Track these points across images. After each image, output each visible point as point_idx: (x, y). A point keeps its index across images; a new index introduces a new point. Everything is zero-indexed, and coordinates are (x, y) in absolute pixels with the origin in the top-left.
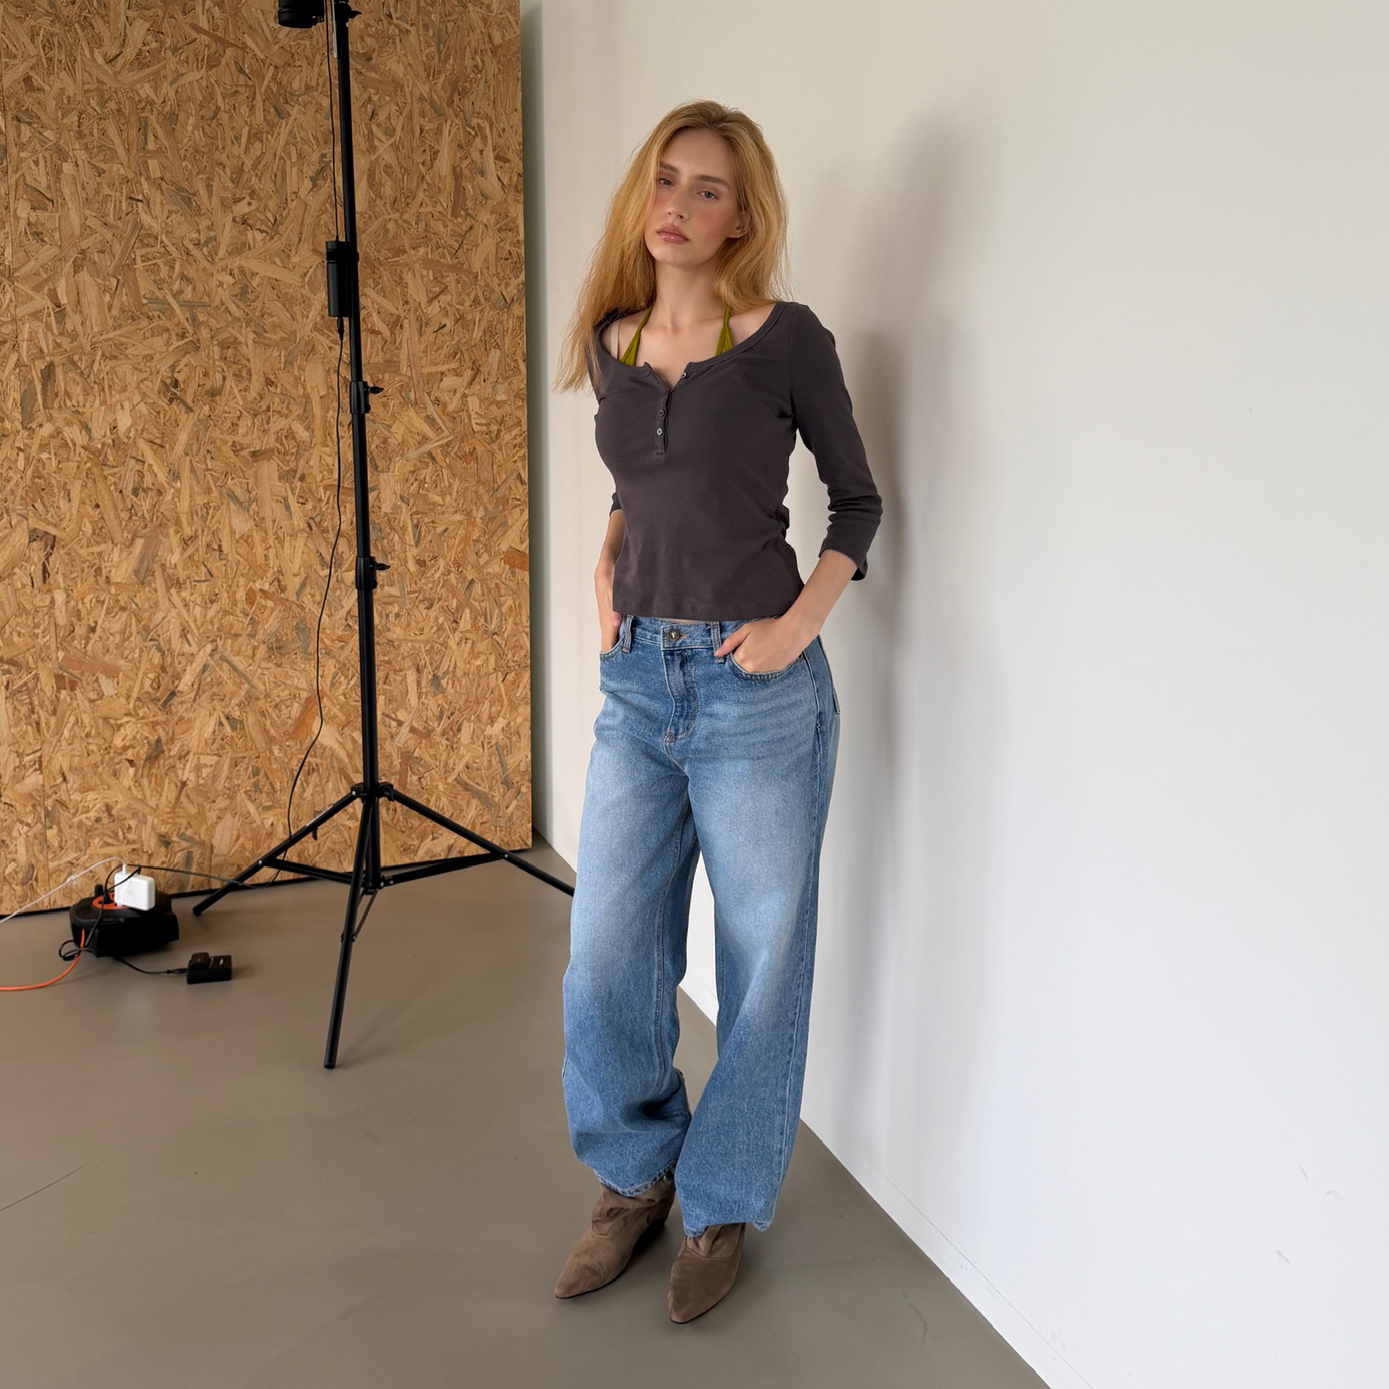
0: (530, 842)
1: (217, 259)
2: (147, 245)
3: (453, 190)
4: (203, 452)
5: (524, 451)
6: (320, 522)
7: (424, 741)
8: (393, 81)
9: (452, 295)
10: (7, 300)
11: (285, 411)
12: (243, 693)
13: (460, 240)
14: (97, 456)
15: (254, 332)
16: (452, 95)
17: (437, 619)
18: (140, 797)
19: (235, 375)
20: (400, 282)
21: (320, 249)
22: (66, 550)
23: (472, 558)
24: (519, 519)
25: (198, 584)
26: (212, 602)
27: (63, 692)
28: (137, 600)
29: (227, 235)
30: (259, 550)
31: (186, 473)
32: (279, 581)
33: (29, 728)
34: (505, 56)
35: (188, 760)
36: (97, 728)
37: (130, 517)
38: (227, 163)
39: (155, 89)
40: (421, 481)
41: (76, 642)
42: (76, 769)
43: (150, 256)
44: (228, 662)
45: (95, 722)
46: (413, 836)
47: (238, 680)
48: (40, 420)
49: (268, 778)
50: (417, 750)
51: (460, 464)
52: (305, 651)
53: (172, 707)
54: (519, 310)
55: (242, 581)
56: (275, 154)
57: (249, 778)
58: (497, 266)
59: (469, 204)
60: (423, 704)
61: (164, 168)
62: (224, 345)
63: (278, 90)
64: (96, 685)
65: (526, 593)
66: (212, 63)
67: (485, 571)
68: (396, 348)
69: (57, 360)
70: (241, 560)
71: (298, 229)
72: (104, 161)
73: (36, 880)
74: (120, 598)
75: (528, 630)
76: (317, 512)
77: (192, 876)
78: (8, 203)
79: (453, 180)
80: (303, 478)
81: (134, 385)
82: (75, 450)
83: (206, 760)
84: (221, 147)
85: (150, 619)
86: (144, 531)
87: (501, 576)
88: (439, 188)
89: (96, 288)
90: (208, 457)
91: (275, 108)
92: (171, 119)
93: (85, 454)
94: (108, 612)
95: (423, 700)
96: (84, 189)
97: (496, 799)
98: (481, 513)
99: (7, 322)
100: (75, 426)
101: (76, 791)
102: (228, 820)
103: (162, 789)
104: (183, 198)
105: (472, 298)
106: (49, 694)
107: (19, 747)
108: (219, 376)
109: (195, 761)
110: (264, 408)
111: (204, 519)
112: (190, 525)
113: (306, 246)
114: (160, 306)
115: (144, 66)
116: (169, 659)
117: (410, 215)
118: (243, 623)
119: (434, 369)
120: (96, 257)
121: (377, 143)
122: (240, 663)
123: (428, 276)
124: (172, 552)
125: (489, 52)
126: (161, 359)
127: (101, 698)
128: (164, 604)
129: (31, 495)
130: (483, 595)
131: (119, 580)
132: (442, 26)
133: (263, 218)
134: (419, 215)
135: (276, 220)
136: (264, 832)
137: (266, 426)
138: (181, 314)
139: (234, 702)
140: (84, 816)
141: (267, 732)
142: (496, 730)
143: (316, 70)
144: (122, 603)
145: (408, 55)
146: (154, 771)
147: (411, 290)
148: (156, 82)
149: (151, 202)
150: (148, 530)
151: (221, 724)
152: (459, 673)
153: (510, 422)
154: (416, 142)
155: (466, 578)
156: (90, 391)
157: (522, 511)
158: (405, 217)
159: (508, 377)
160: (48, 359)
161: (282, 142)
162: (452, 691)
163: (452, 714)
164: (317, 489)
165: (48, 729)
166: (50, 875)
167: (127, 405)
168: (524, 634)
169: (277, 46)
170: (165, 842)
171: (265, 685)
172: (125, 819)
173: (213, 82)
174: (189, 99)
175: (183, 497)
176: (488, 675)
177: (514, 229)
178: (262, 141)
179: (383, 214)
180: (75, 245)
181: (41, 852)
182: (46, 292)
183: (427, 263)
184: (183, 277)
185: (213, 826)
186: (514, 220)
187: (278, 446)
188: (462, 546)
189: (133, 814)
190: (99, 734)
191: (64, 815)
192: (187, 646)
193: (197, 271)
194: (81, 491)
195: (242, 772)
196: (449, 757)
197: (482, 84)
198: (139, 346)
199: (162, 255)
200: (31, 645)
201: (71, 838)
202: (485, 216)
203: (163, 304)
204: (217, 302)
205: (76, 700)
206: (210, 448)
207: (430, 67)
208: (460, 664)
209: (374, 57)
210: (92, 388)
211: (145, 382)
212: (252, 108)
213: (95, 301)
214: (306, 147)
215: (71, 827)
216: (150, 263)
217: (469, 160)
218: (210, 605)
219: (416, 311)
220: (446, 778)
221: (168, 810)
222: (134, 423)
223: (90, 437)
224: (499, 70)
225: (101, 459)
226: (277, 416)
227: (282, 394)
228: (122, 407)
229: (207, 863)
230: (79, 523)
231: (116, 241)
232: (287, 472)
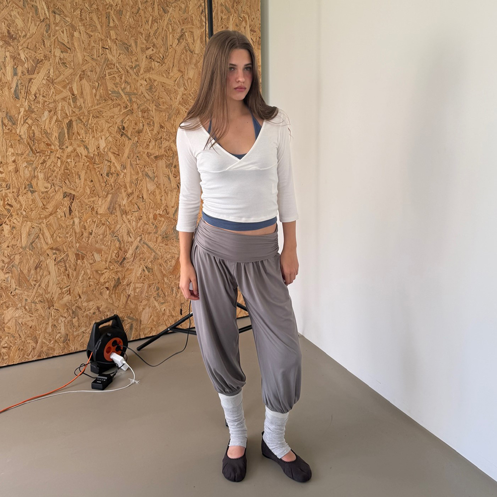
1: (140, 74)
2: (111, 68)
4: (135, 157)
10: (52, 92)
11: (168, 139)
12: (152, 257)
14: (91, 160)
15: (155, 105)
16: (233, 3)
18: (111, 302)
19: (148, 124)
21: (181, 70)
22: (79, 200)
25: (134, 213)
26: (140, 220)
27: (79, 260)
28: (109, 220)
29: (144, 64)
30: (158, 197)
31: (128, 166)
32: (166, 210)
33: (65, 277)
35: (131, 286)
36: (93, 275)
37: (106, 185)
38: (143, 32)
41: (84, 239)
42: (85, 293)
43: (112, 73)
44: (146, 244)
45: (92, 273)
47: (150, 252)
48: (66, 145)
49: (163, 291)
53: (124, 265)
55: (151, 210)
56: (163, 29)
57: (155, 291)
61: (117, 34)
62: (143, 111)
63: (164, 1)
64: (92, 257)
69: (74, 119)
70: (151, 201)
71: (172, 61)
72: (92, 31)
73: (69, 340)
74: (102, 220)
78: (51, 49)
80: (175, 167)
81: (106, 129)
82: (82, 158)
83: (137, 285)
84: (140, 25)
85: (114, 228)
86: (111, 191)
89: (89, 87)
90: (137, 158)
91: (163, 8)
92: (120, 13)
93: (86, 159)
94: (97, 226)
96: (83, 43)
99: (52, 102)
100: (82, 147)
101: (85, 302)
102: (147, 309)
103: (120, 299)
104: (125, 47)
106: (73, 262)
107: (61, 285)
108: (141, 125)
109: (134, 286)
110: (159, 138)
111: (136, 185)
112: (130, 188)
113: (176, 68)
114: (116, 95)
116: (123, 245)
118: (152, 228)
120: (89, 73)
122: (151, 244)
124: (123, 199)
126: (117, 118)
127: (95, 262)
128: (120, 222)
129: (64, 178)
131: (101, 212)
133: (158, 56)
135: (163, 57)
136: (161, 313)
137: (160, 145)
138: (125, 98)
139: (149, 261)
140: (88, 312)
141: (162, 272)
144: (103, 222)
146: (117, 291)
149: (112, 50)
150: (113, 190)
151: (144, 270)
154: (219, 23)
160: (69, 118)
161: (166, 23)
165: (73, 277)
166: (75, 338)
167: (103, 137)
171: (161, 253)
172: (105, 312)
174: (127, 4)
175: (127, 176)
178: (157, 23)
180: (80, 68)
181: (71, 328)
182: (68, 88)
184: (126, 82)
185: (140, 314)
187: (166, 153)
189: (108, 310)
190: (94, 277)
191: (80, 313)
192: (130, 238)
193: (132, 79)
194: (85, 175)
195: (152, 290)
198: (108, 112)
199: (117, 73)
200: (65, 242)
201: (83, 322)
203: (118, 93)
204: (140, 91)
205: (84, 263)
206: (138, 155)
210: (89, 131)
211: (111, 128)
212: (153, 8)
213: (89, 92)
214: (175, 25)
215: (83, 317)
216: (112, 76)
221: (123, 307)
222: (107, 145)
223: (88, 152)
225: (93, 161)
226: (165, 141)
227: (166, 131)
228: (101, 138)
229: (138, 328)
230: (84, 189)
231: (97, 67)
232: (169, 164)
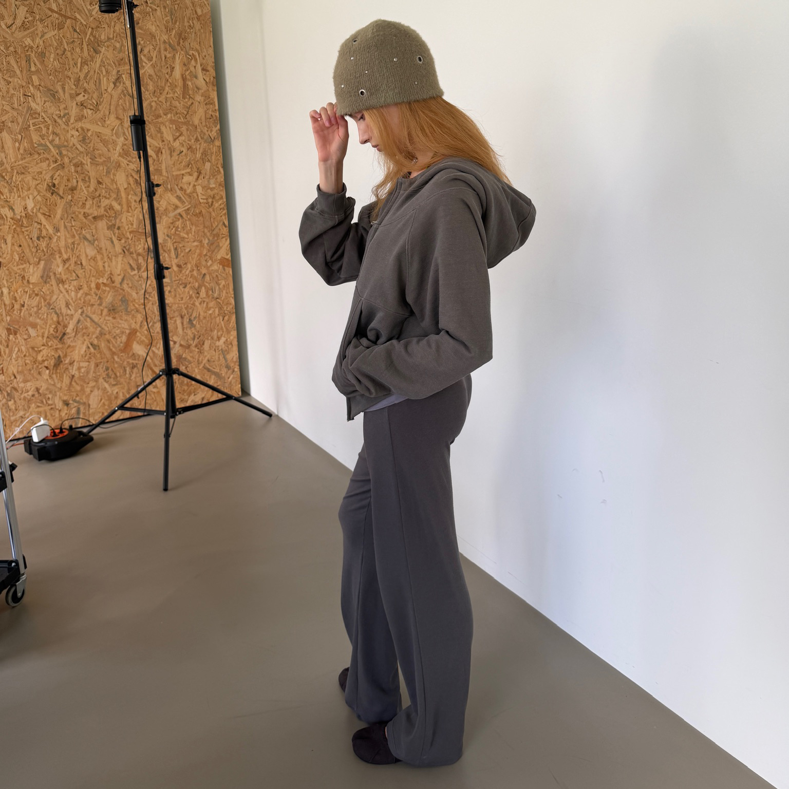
0: (240, 393)
1: (70, 124)
2: (35, 118)
3: (182, 86)
4: (69, 218)
5: (225, 211)
6: (129, 249)
7: (187, 351)
8: (150, 34)
9: (185, 136)
11: (108, 196)
12: (98, 332)
13: (187, 110)
14: (18, 222)
15: (90, 158)
16: (179, 40)
17: (189, 292)
18: (52, 383)
19: (82, 180)
20: (160, 131)
21: (120, 117)
22: (6, 268)
23: (204, 263)
24: (225, 244)
25: (72, 282)
26: (79, 289)
27: (11, 336)
28: (43, 290)
29: (74, 111)
30: (100, 264)
31: (62, 229)
32: (111, 278)
34: (204, 20)
35: (74, 365)
36: (29, 353)
37: (37, 251)
38: (72, 76)
39: (33, 41)
40: (176, 227)
41: (15, 312)
42: (20, 372)
43: (37, 123)
44: (91, 319)
45: (28, 350)
46: (185, 394)
47: (95, 326)
49: (113, 371)
50: (184, 354)
51: (194, 219)
52: (126, 310)
53: (65, 341)
54: (218, 143)
55: (93, 279)
56: (95, 72)
57: (104, 372)
58: (206, 122)
59: (190, 92)
60: (185, 333)
61: (40, 80)
62: (76, 165)
63: (94, 39)
64: (27, 332)
65: (231, 279)
66: (60, 27)
67: (211, 269)
68: (160, 163)
70: (92, 269)
71: (108, 107)
72: (10, 77)
74: (35, 289)
75: (233, 296)
76: (127, 243)
77: (81, 420)
79: (182, 81)
80: (119, 228)
81: (34, 187)
82: (7, 220)
83: (84, 364)
84: (68, 69)
85: (50, 299)
86: (44, 257)
87: (218, 271)
88: (176, 85)
89: (11, 140)
90: (72, 220)
91: (93, 48)
92: (42, 55)
93: (12, 222)
94: (30, 297)
95: (185, 331)
96: (1, 91)
97: (223, 375)
98: (207, 241)
100: (6, 208)
101: (21, 382)
102: (96, 392)
103: (63, 379)
104: (50, 94)
105: (195, 137)
106: (4, 337)
108: (75, 181)
109: (78, 365)
110: (98, 195)
111: (73, 250)
112: (66, 253)
113: (113, 116)
114: (44, 148)
115: (26, 29)
116: (61, 318)
117: (162, 98)
118: (95, 299)
119: (178, 173)
120: (10, 124)
121: (144, 64)
122: (96, 318)
123: (173, 127)
124: (58, 266)
125: (196, 19)
126: (46, 173)
127: (30, 338)
128: (57, 292)
130: (210, 280)
131: (33, 281)
132: (173, 7)
133: (91, 102)
134: (166, 98)
135: (97, 103)
136: (113, 397)
137: (99, 204)
138: (54, 151)
139: (94, 336)
140: (26, 395)
141: (111, 350)
142: (221, 343)
143: (112, 30)
144: (36, 292)
145: (157, 21)
146: (58, 371)
147: (165, 135)
148: (33, 36)
149: (35, 97)
150: (46, 257)
151: (89, 347)
152: (201, 317)
153: (217, 198)
154: (163, 63)
155: (201, 273)
156: (12, 191)
157: (226, 239)
158: (160, 99)
159: (215, 175)
161: (98, 65)
162: (199, 326)
163: (200, 337)
164: (126, 232)
165: (5, 354)
166: (12, 423)
167: (31, 196)
168: (231, 298)
169: (92, 18)
170: (67, 404)
171: (108, 327)
172: (46, 394)
173: (61, 36)
174: (50, 45)
175: (62, 240)
176: (215, 318)
177: (213, 104)
178: (88, 65)
179: (149, 98)
181: (7, 412)
183: (172, 121)
184: (54, 133)
185: (88, 396)
186: (213, 99)
187: (105, 213)
188: (199, 257)
189: (50, 392)
190: (30, 355)
191: (16, 395)
192: (69, 311)
193: (60, 129)
194: (12, 239)
195: (101, 369)
196: (199, 357)
197: (193, 33)
198: (35, 167)
199: (43, 123)
201: (21, 405)
202: (199, 98)
203: (45, 146)
204: (71, 144)
205: (18, 339)
206: (73, 216)
207: (168, 26)
208: (202, 313)
209: (140, 22)
210: (13, 189)
211: (39, 185)
212: (82, 49)
213: (11, 146)
214: (109, 67)
215: (20, 400)
216: (37, 126)
217: (189, 71)
218: (78, 291)
219: (168, 145)
220: (199, 367)
221: (67, 388)
222: (35, 206)
223: (14, 213)
224: (201, 27)
225: (20, 223)
226: (104, 199)
227: (106, 188)
228: (29, 198)
229: (87, 412)
230: (12, 255)
231: (19, 117)
232: (111, 226)
